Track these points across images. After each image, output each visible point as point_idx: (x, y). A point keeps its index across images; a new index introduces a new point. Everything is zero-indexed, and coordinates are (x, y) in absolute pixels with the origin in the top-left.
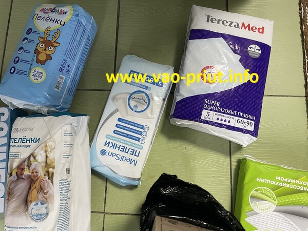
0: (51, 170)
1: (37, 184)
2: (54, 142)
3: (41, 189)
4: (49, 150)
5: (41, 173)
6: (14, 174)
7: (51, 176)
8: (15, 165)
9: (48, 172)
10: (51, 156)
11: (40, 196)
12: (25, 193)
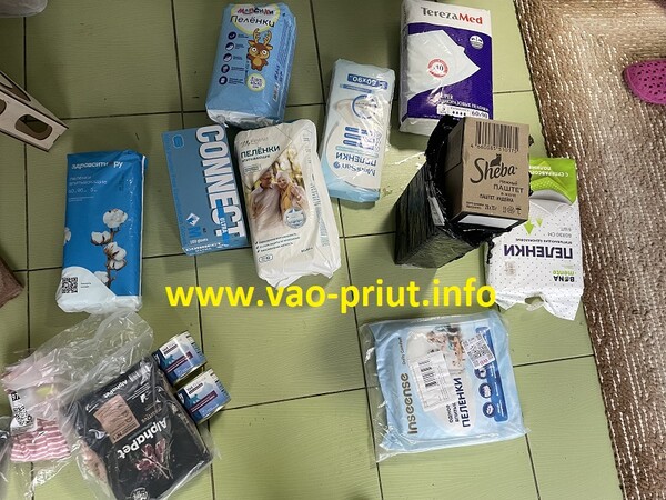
0: (298, 176)
1: (288, 191)
2: (295, 148)
3: (293, 196)
4: (291, 156)
5: (290, 180)
6: (257, 186)
7: (301, 182)
8: (256, 177)
9: (295, 178)
10: (295, 162)
11: (294, 202)
12: (275, 203)
